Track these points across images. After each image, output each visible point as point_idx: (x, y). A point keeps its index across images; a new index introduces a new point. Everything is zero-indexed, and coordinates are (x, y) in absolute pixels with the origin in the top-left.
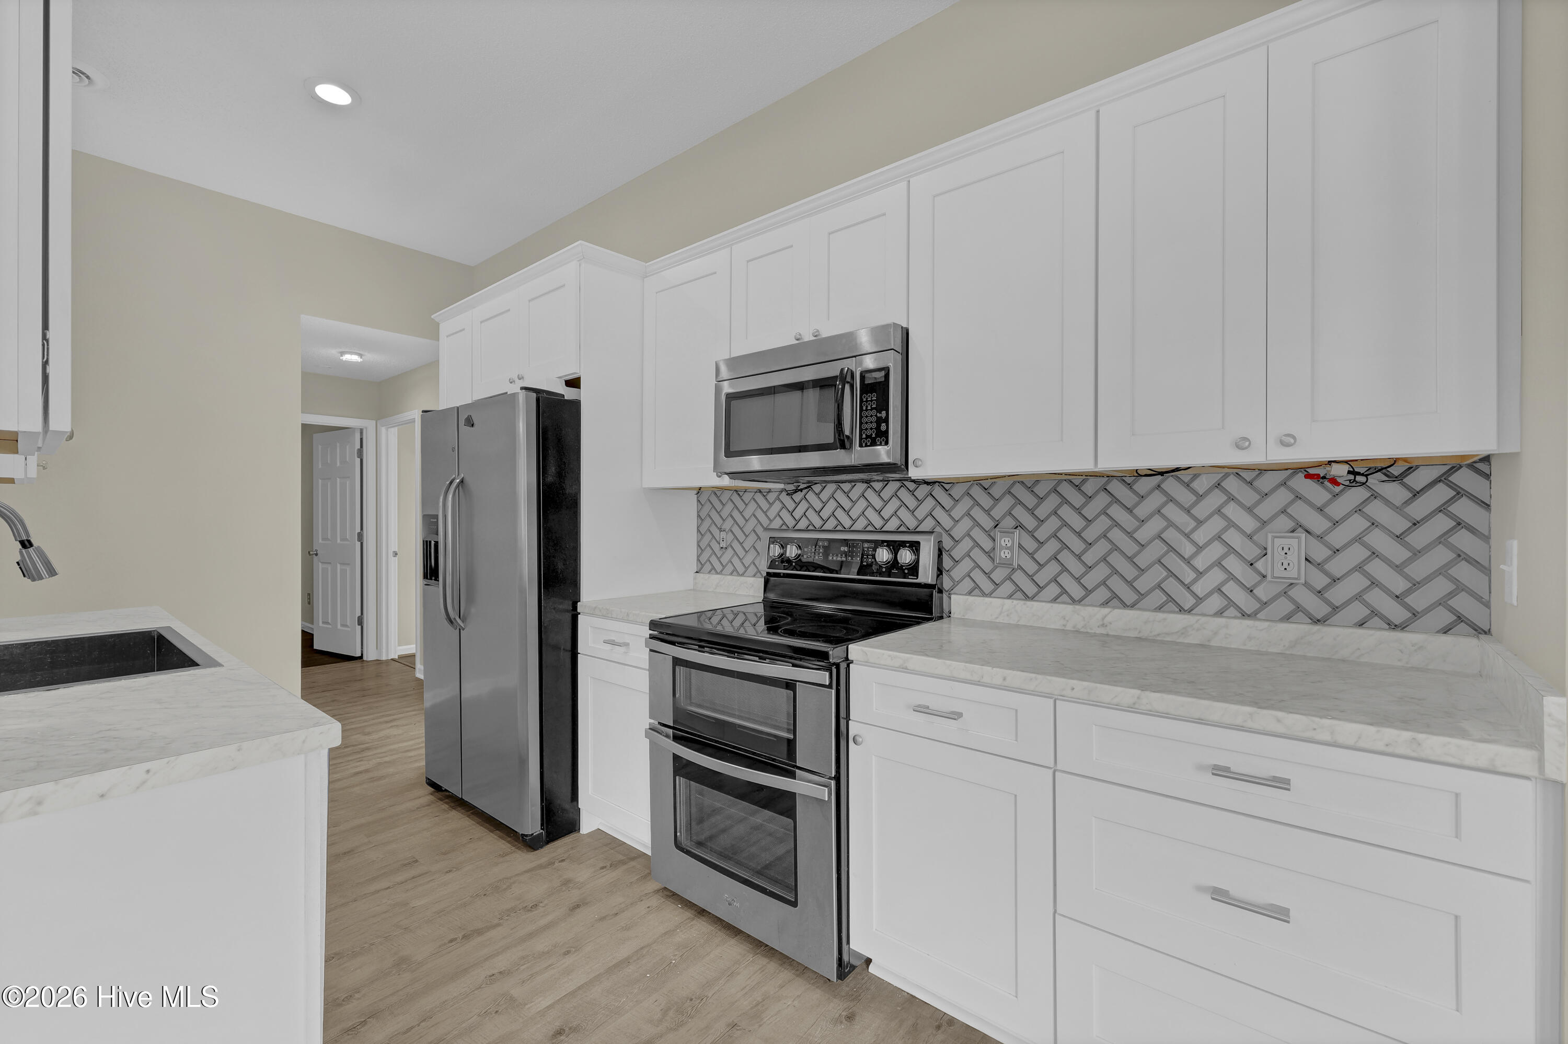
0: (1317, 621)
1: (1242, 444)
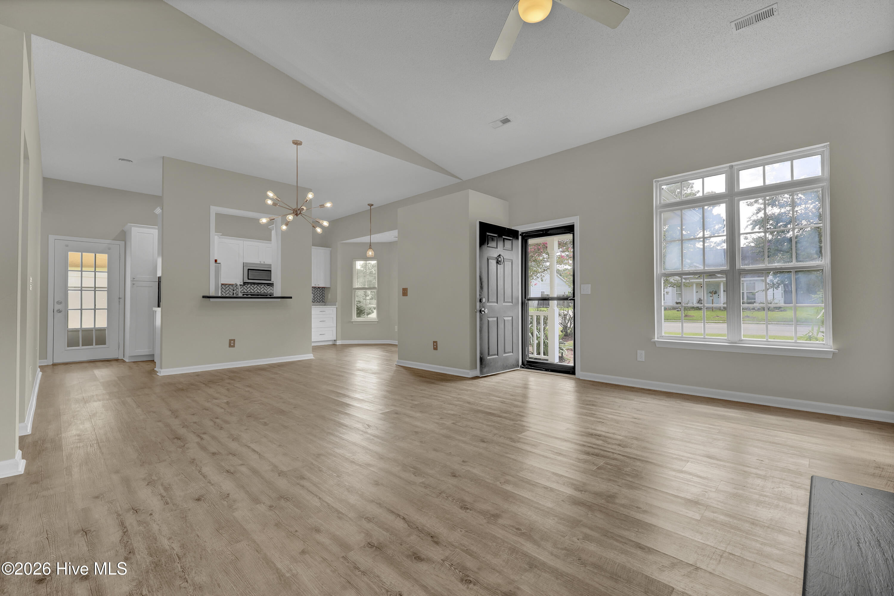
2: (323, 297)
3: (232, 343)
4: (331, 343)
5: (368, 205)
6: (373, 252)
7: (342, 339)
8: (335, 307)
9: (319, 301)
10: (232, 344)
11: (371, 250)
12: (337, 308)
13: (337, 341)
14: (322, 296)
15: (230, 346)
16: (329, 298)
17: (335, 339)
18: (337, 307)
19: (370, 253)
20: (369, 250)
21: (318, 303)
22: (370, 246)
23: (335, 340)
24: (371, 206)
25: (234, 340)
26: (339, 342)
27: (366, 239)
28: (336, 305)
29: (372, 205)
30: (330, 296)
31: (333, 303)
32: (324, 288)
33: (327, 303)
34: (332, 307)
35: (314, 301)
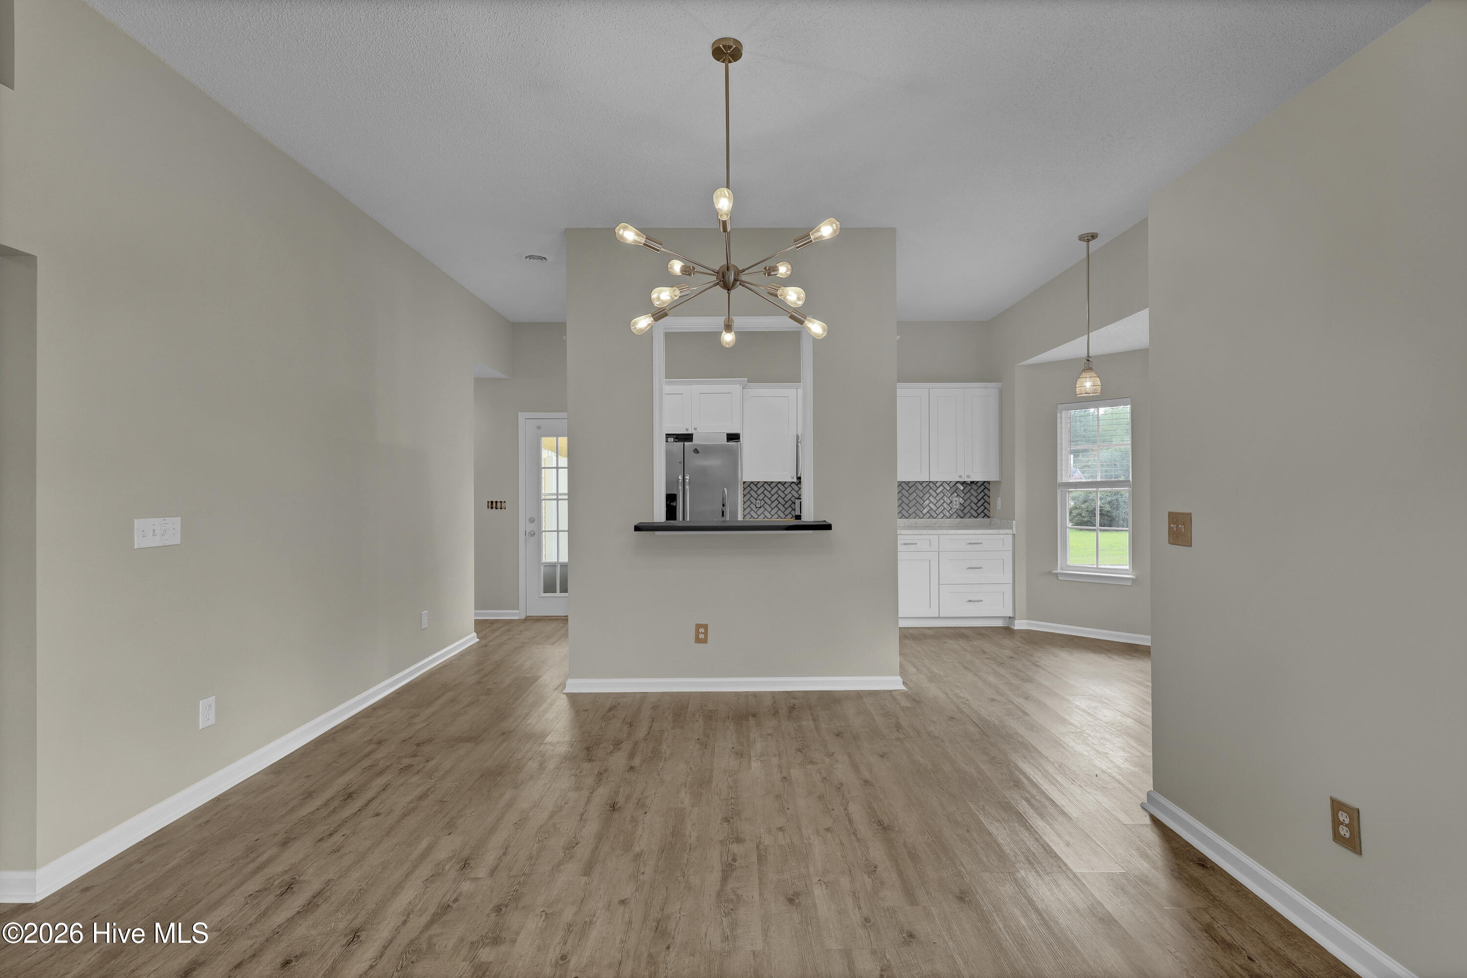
0: (961, 518)
1: (960, 477)
2: (986, 504)
3: (702, 633)
4: (999, 623)
5: (1081, 238)
6: (1098, 379)
7: (1031, 616)
8: (1010, 531)
9: (976, 515)
10: (701, 636)
11: (1093, 374)
12: (1014, 535)
13: (1016, 622)
14: (982, 501)
15: (698, 640)
16: (998, 509)
17: (1011, 615)
18: (1014, 533)
19: (1088, 384)
20: (1084, 375)
21: (972, 520)
22: (1088, 364)
23: (1010, 617)
24: (1088, 241)
25: (705, 627)
26: (1020, 625)
27: (1075, 348)
28: (1012, 528)
29: (1094, 236)
30: (998, 503)
31: (1006, 522)
32: (989, 482)
33: (994, 519)
34: (1001, 531)
35: (962, 515)
